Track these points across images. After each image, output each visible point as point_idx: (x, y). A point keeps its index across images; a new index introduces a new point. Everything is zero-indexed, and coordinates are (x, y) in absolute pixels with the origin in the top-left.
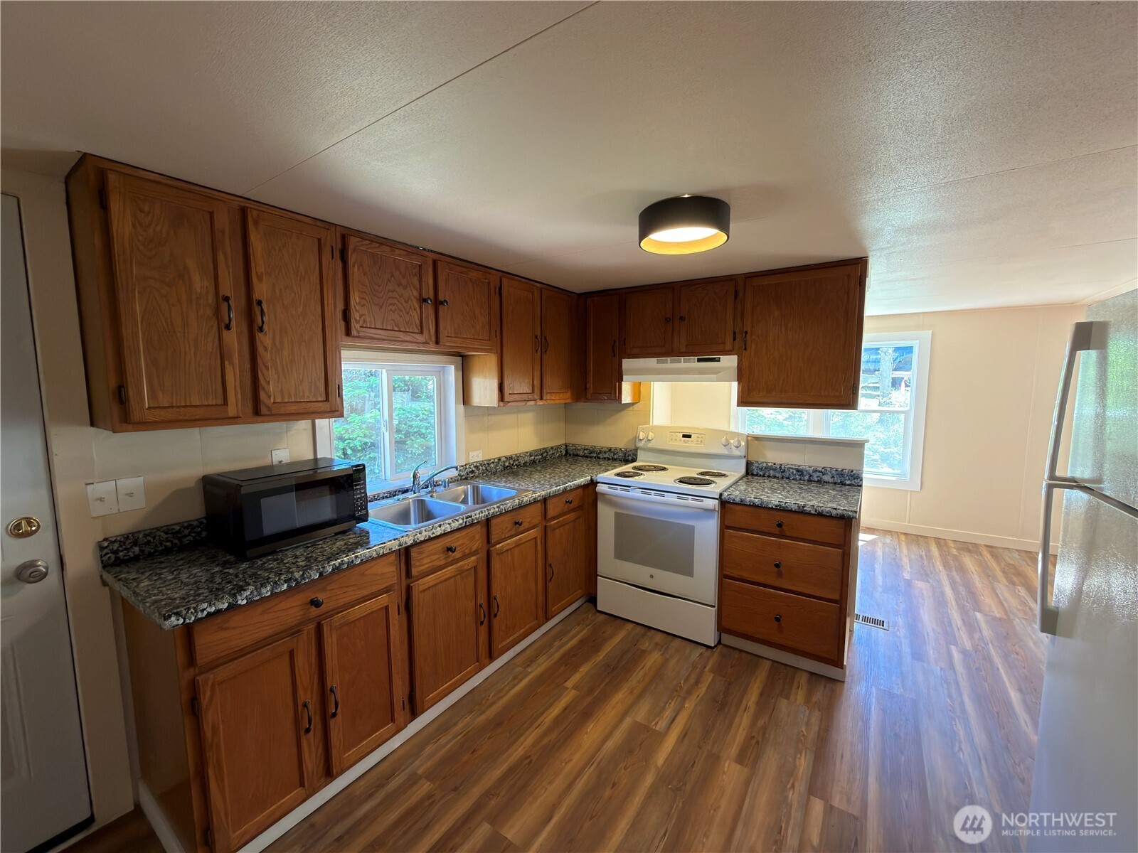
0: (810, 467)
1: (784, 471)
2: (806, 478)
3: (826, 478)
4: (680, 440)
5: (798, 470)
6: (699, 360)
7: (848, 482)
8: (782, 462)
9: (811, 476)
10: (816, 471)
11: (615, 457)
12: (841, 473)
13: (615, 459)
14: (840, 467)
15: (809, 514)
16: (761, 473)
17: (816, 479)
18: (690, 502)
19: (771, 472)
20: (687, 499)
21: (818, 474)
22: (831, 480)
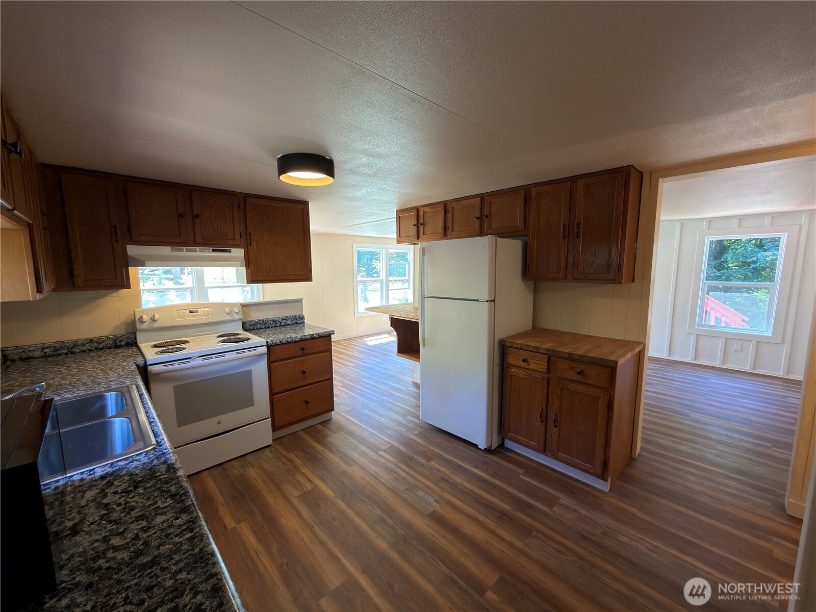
0: (280, 318)
1: (266, 323)
2: (278, 325)
3: (289, 322)
4: (189, 316)
5: (273, 321)
6: (213, 251)
7: (299, 322)
8: (263, 318)
9: (281, 323)
10: (283, 319)
11: (101, 346)
12: (295, 318)
13: (101, 349)
14: (293, 314)
15: (316, 338)
16: (252, 328)
17: (284, 324)
18: (247, 353)
19: (258, 325)
20: (244, 352)
21: (284, 321)
22: (291, 323)
